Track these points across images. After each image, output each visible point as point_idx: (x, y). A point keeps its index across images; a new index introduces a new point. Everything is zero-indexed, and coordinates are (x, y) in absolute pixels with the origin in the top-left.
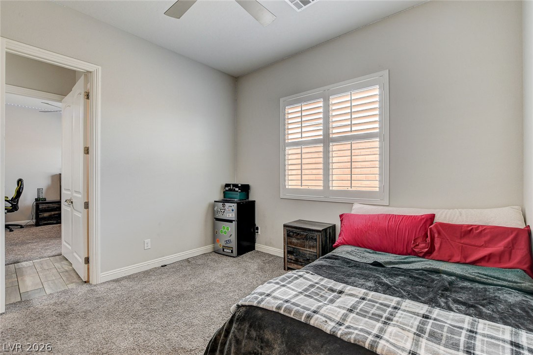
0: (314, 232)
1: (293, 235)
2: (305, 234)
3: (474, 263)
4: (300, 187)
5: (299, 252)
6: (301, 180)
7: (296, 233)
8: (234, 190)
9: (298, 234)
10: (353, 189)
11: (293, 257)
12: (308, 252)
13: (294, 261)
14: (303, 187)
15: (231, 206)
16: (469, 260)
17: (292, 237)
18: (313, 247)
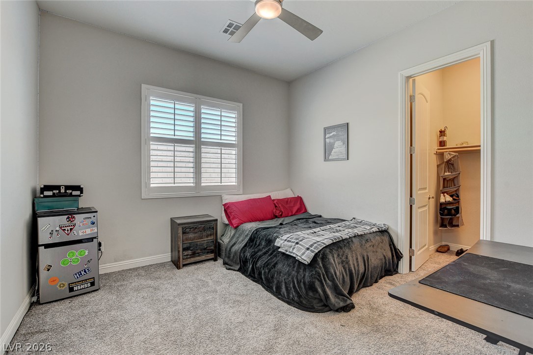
0: (211, 222)
1: (190, 231)
2: (203, 226)
3: (295, 215)
4: (173, 185)
5: (197, 244)
6: (174, 178)
7: (193, 228)
8: (71, 195)
9: (196, 228)
10: (223, 184)
11: (190, 252)
12: (206, 242)
13: (190, 255)
14: (176, 185)
15: (91, 218)
16: (293, 213)
17: (189, 233)
18: (211, 235)
